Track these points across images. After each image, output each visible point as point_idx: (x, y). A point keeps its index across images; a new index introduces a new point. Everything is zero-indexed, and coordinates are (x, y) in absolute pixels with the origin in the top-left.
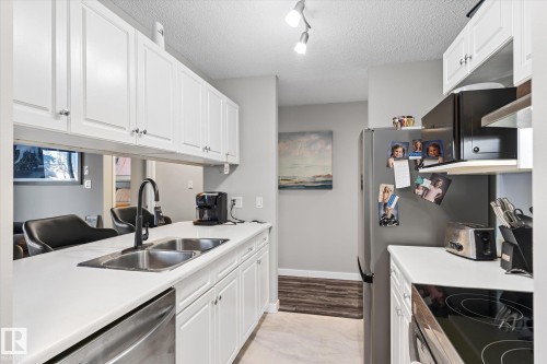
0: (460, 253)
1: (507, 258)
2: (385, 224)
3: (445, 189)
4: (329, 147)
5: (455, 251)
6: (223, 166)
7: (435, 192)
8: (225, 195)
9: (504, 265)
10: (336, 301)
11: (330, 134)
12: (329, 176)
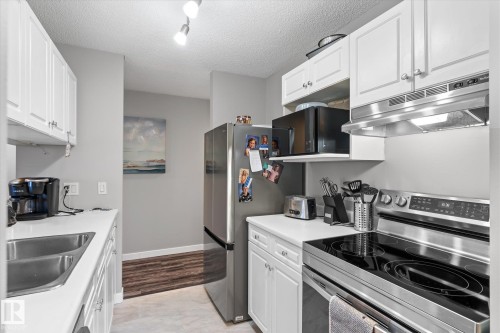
0: (298, 216)
1: (329, 216)
2: (243, 200)
3: (280, 172)
4: (163, 134)
5: (293, 215)
6: (65, 146)
7: (275, 174)
8: (57, 180)
9: (326, 220)
10: (177, 274)
11: (163, 123)
12: (162, 161)
